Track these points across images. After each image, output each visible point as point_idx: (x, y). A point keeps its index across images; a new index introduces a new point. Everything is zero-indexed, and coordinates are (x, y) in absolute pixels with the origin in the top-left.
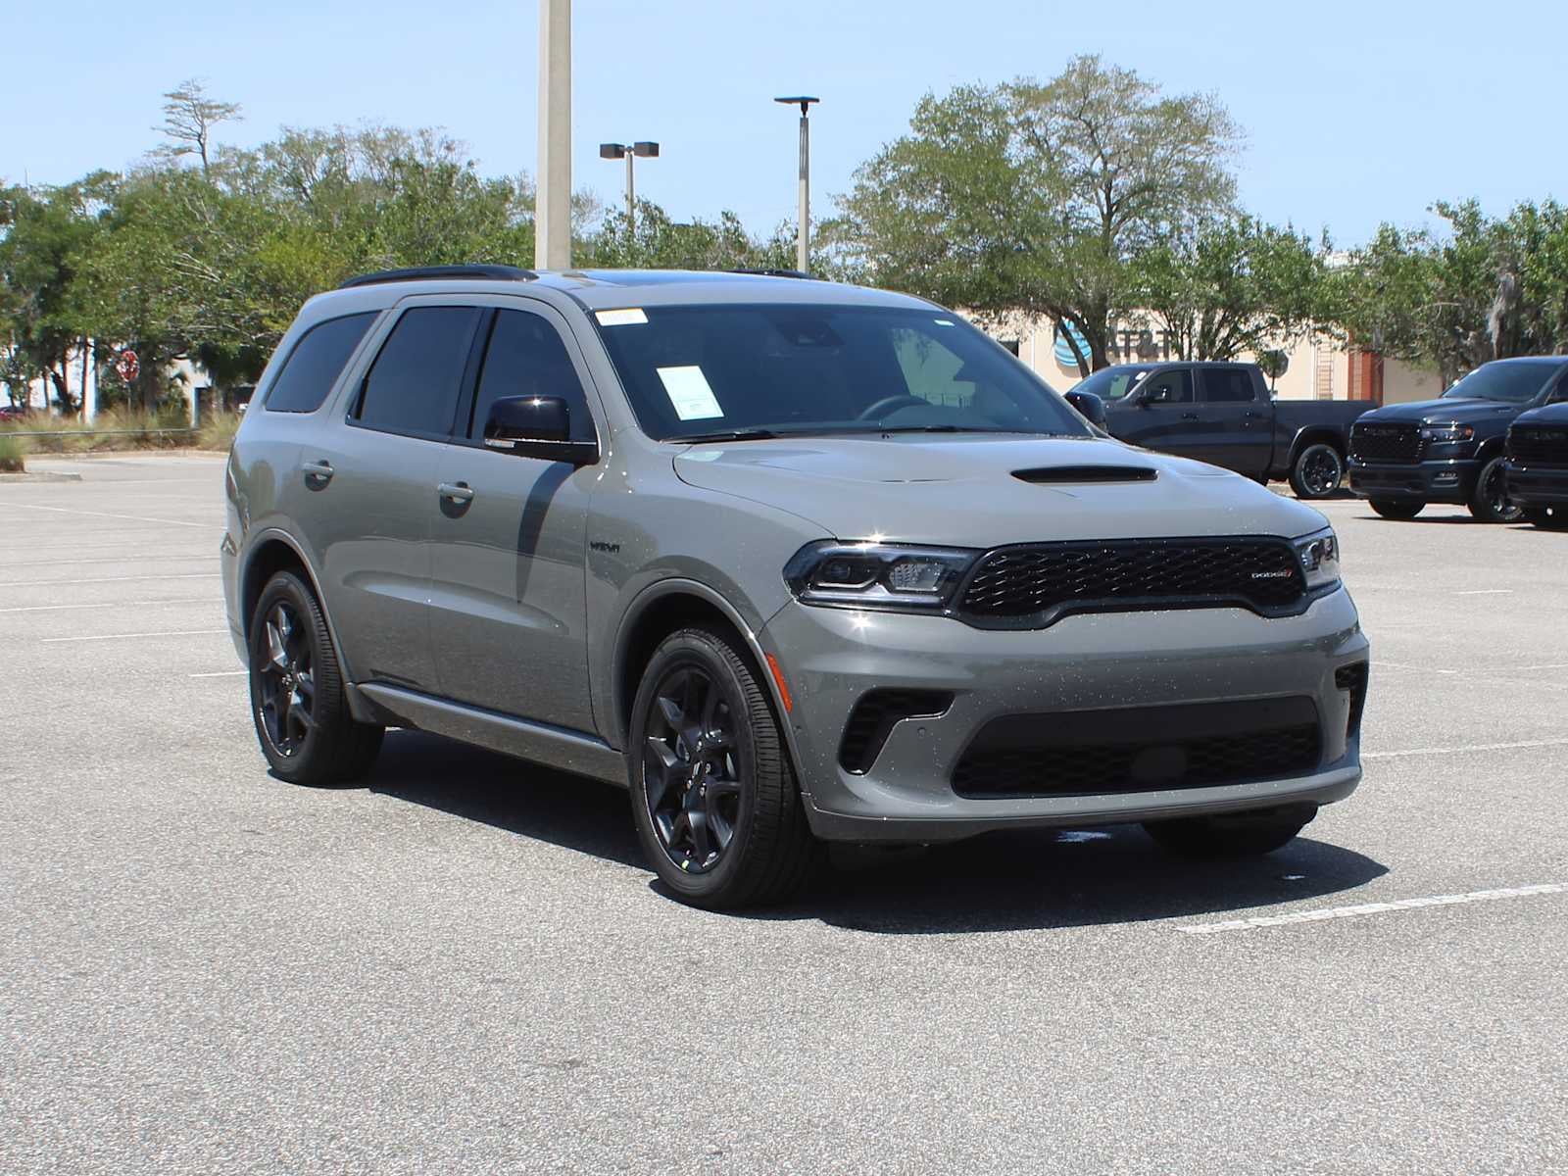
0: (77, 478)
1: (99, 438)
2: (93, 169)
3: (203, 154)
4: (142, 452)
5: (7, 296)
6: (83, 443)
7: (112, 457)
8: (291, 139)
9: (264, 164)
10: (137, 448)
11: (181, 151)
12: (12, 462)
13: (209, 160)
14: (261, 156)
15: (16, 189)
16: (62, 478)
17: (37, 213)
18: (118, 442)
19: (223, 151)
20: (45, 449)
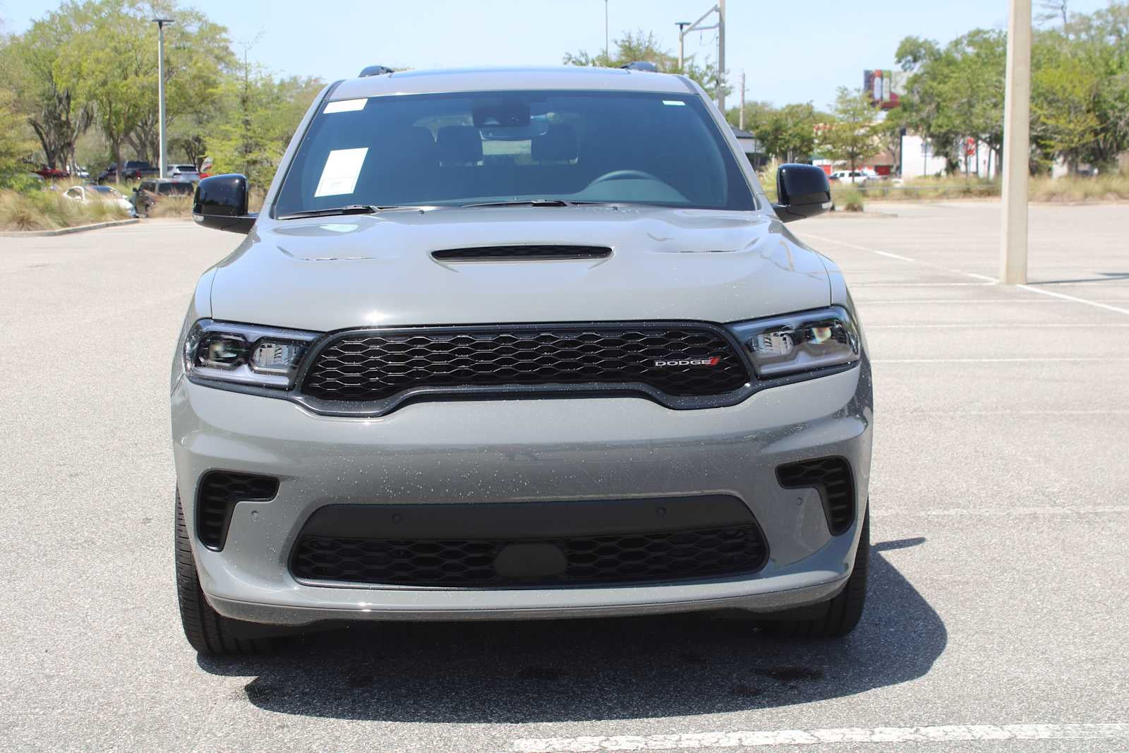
0: (896, 216)
1: (940, 191)
2: (972, 28)
3: (1065, 17)
4: (966, 200)
5: (917, 105)
6: (931, 194)
7: (945, 203)
8: (1113, 7)
9: (1096, 23)
10: (963, 197)
11: (1050, 17)
12: (856, 206)
13: (1068, 22)
14: (1095, 17)
15: (926, 41)
16: (884, 216)
17: (936, 57)
18: (952, 193)
19: (1073, 16)
20: (907, 197)
